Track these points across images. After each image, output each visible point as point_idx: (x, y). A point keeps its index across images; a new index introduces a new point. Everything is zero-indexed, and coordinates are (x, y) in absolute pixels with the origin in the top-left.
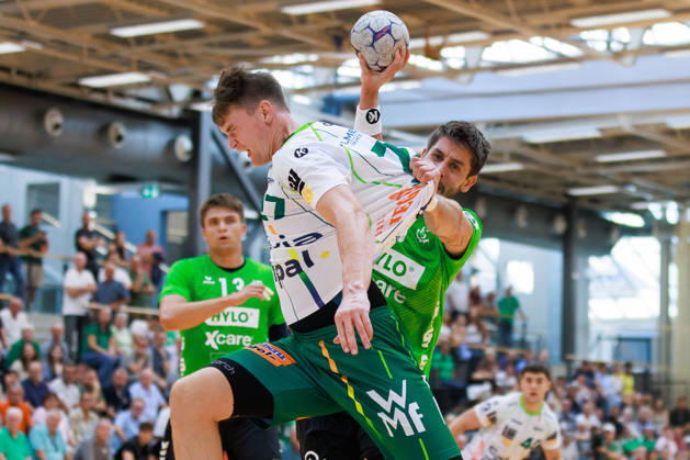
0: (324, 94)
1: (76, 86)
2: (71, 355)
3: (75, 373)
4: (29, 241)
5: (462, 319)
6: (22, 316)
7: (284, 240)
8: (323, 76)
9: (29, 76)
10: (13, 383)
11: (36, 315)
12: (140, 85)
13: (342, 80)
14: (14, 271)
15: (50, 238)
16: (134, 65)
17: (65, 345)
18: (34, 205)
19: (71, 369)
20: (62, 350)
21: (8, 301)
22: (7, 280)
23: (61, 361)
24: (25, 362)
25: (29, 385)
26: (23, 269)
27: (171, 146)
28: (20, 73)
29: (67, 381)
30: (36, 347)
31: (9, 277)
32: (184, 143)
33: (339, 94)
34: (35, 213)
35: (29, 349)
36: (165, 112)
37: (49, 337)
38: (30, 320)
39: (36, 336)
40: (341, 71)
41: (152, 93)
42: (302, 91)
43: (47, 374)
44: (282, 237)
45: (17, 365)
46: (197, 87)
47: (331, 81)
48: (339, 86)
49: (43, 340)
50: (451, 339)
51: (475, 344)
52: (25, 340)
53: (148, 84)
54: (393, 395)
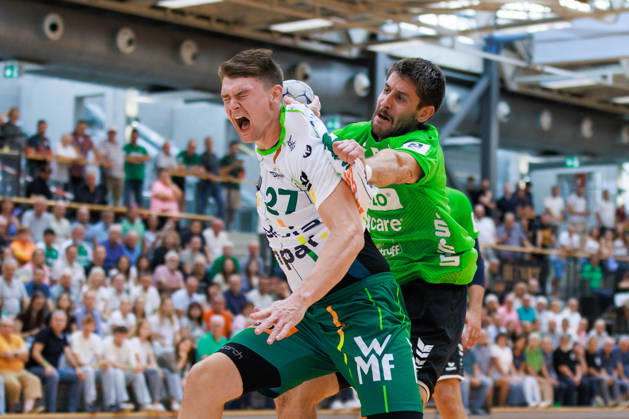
0: (485, 34)
1: (268, 31)
2: (266, 268)
3: (271, 284)
4: (228, 169)
5: (609, 234)
6: (223, 235)
7: (294, 230)
8: (484, 18)
9: (227, 23)
10: (215, 294)
11: (236, 234)
12: (323, 30)
13: (501, 22)
14: (216, 195)
15: (247, 165)
16: (318, 12)
17: (260, 260)
18: (232, 138)
19: (266, 281)
20: (259, 264)
21: (209, 222)
22: (209, 204)
23: (257, 274)
24: (226, 275)
25: (229, 295)
26: (224, 193)
27: (351, 82)
28: (219, 21)
29: (262, 292)
30: (235, 262)
31: (211, 200)
32: (363, 81)
33: (498, 34)
34: (233, 144)
35: (229, 264)
36: (345, 53)
37: (247, 253)
38: (230, 238)
39: (235, 253)
40: (500, 14)
41: (334, 37)
42: (465, 33)
43: (244, 285)
44: (291, 228)
45: (218, 278)
46: (374, 30)
47: (492, 23)
48: (498, 27)
49: (242, 256)
50: (600, 252)
51: (621, 256)
52: (226, 256)
53: (330, 29)
54: (375, 343)
